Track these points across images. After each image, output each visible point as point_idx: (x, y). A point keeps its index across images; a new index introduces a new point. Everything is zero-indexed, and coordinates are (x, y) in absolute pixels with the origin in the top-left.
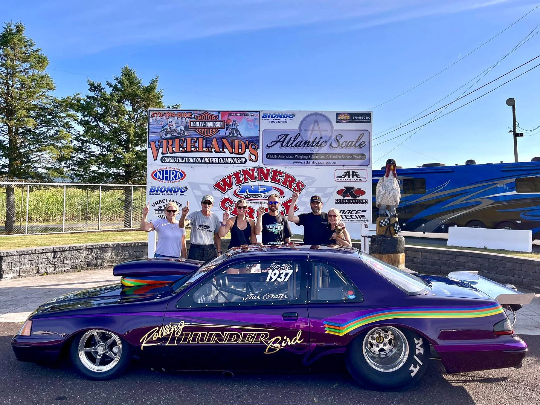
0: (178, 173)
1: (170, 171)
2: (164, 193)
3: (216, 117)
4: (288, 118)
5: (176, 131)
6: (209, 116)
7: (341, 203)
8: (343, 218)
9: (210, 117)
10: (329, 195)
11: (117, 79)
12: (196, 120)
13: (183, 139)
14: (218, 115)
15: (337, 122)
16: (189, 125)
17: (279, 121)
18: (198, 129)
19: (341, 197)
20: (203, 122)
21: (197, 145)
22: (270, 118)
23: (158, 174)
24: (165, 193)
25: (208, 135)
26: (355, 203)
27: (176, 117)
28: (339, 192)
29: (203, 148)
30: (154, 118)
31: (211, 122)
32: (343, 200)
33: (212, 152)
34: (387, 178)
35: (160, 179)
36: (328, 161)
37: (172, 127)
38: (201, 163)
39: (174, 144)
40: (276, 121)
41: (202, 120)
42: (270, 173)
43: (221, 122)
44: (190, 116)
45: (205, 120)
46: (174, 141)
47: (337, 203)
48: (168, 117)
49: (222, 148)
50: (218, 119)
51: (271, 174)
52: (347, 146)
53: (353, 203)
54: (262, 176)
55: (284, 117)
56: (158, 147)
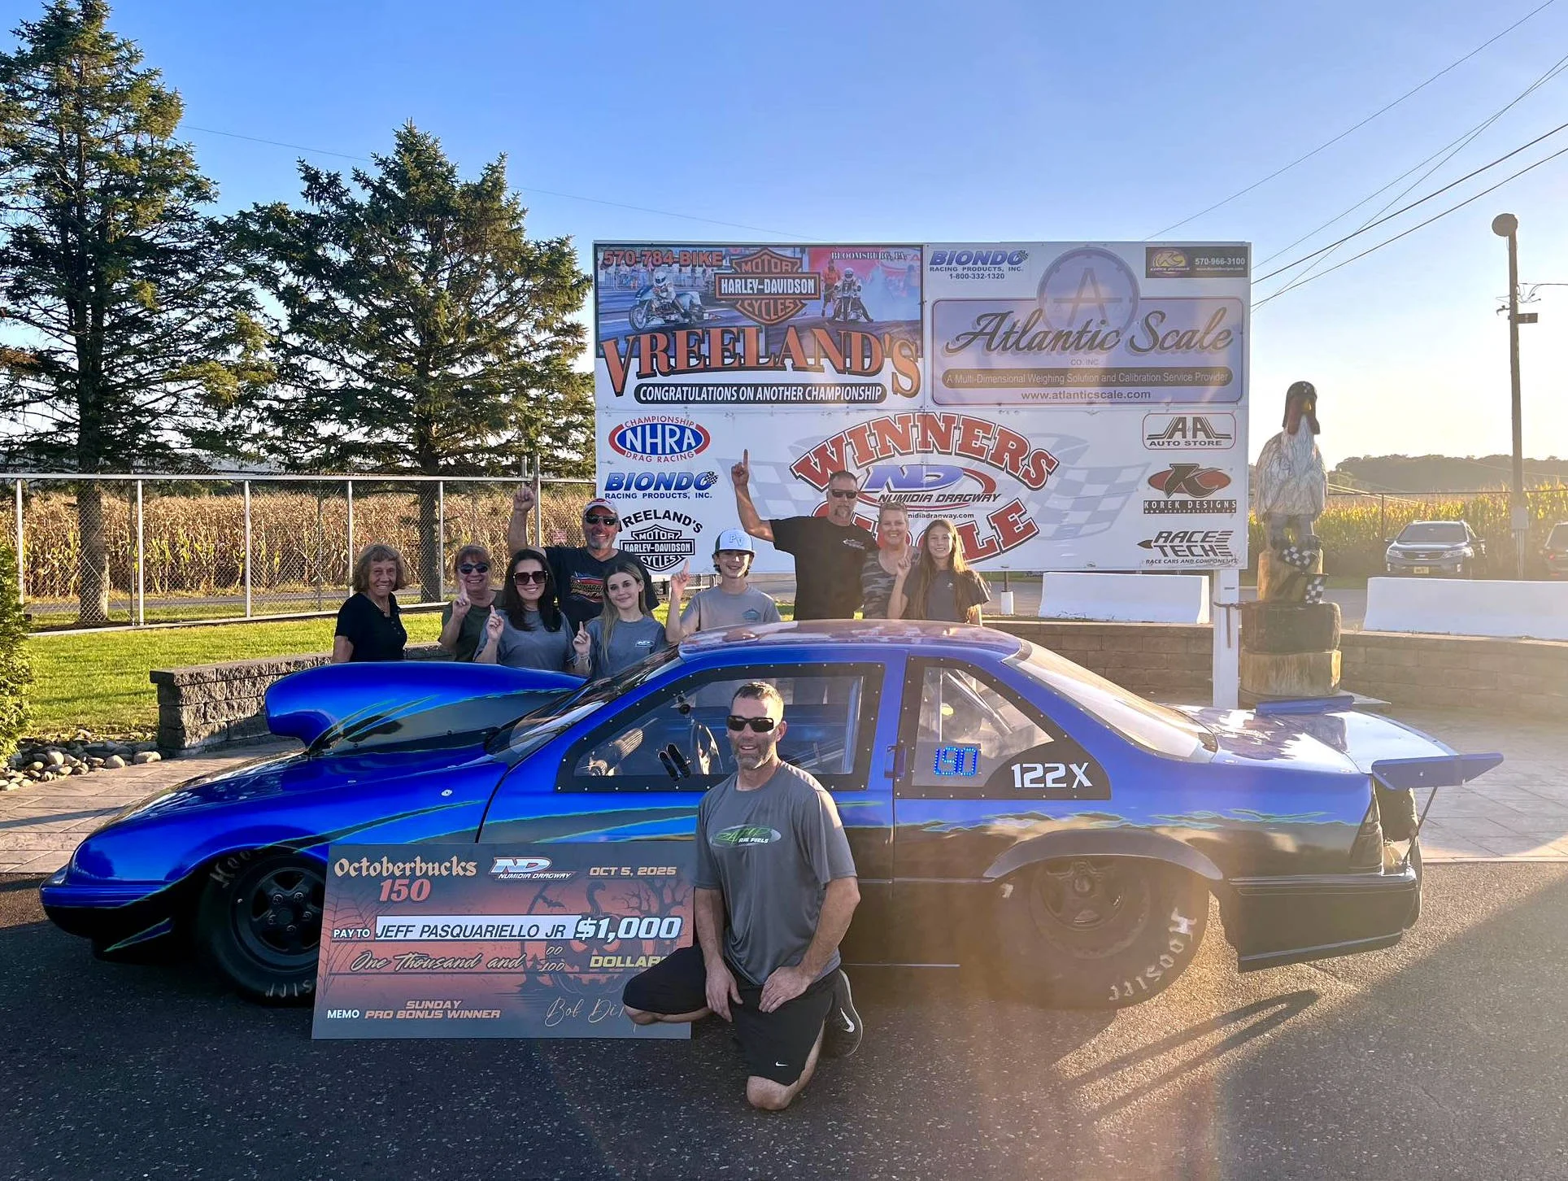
0: (688, 433)
1: (663, 426)
2: (647, 492)
3: (794, 264)
4: (1005, 265)
5: (677, 308)
6: (773, 260)
7: (1162, 511)
8: (1166, 555)
9: (776, 264)
10: (1128, 489)
11: (383, 163)
12: (736, 272)
13: (699, 332)
14: (801, 259)
15: (1149, 275)
16: (715, 290)
17: (980, 273)
18: (743, 300)
19: (1159, 495)
20: (755, 278)
21: (739, 348)
22: (954, 264)
23: (629, 435)
24: (651, 490)
25: (773, 317)
26: (1202, 510)
27: (676, 267)
28: (1155, 481)
29: (759, 357)
30: (612, 270)
31: (780, 278)
32: (1166, 502)
33: (784, 368)
34: (1292, 437)
35: (636, 451)
36: (1124, 390)
37: (664, 295)
38: (755, 402)
39: (672, 346)
40: (970, 273)
41: (753, 273)
42: (955, 428)
43: (811, 278)
44: (720, 263)
45: (763, 272)
46: (672, 339)
47: (1149, 513)
48: (653, 265)
49: (815, 357)
50: (800, 271)
51: (957, 432)
52: (1177, 345)
53: (1194, 510)
54: (931, 439)
55: (994, 262)
56: (625, 357)
